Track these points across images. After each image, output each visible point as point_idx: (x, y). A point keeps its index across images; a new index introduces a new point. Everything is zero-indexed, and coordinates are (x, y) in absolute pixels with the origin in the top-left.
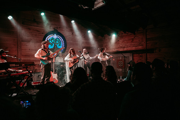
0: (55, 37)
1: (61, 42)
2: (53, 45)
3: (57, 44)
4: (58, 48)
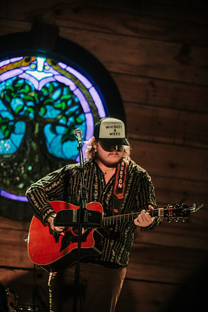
0: (39, 75)
1: (82, 117)
2: (13, 135)
3: (47, 128)
4: (53, 156)
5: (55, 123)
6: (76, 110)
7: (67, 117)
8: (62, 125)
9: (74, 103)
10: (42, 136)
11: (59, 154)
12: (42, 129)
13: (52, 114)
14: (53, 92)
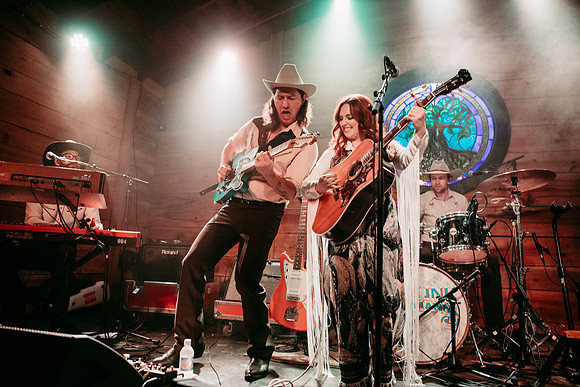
1: (472, 118)
3: (445, 131)
4: (454, 151)
5: (451, 127)
6: (466, 114)
7: (460, 120)
8: (457, 127)
9: (463, 110)
10: (442, 137)
11: (457, 148)
12: (441, 132)
13: (447, 120)
14: (446, 105)
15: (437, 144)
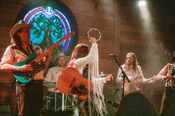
0: (49, 14)
1: (63, 29)
2: (40, 36)
3: (52, 33)
5: (55, 32)
6: (61, 27)
7: (59, 29)
8: (57, 32)
9: (60, 24)
10: (50, 36)
13: (53, 28)
14: (54, 20)
15: (47, 40)
